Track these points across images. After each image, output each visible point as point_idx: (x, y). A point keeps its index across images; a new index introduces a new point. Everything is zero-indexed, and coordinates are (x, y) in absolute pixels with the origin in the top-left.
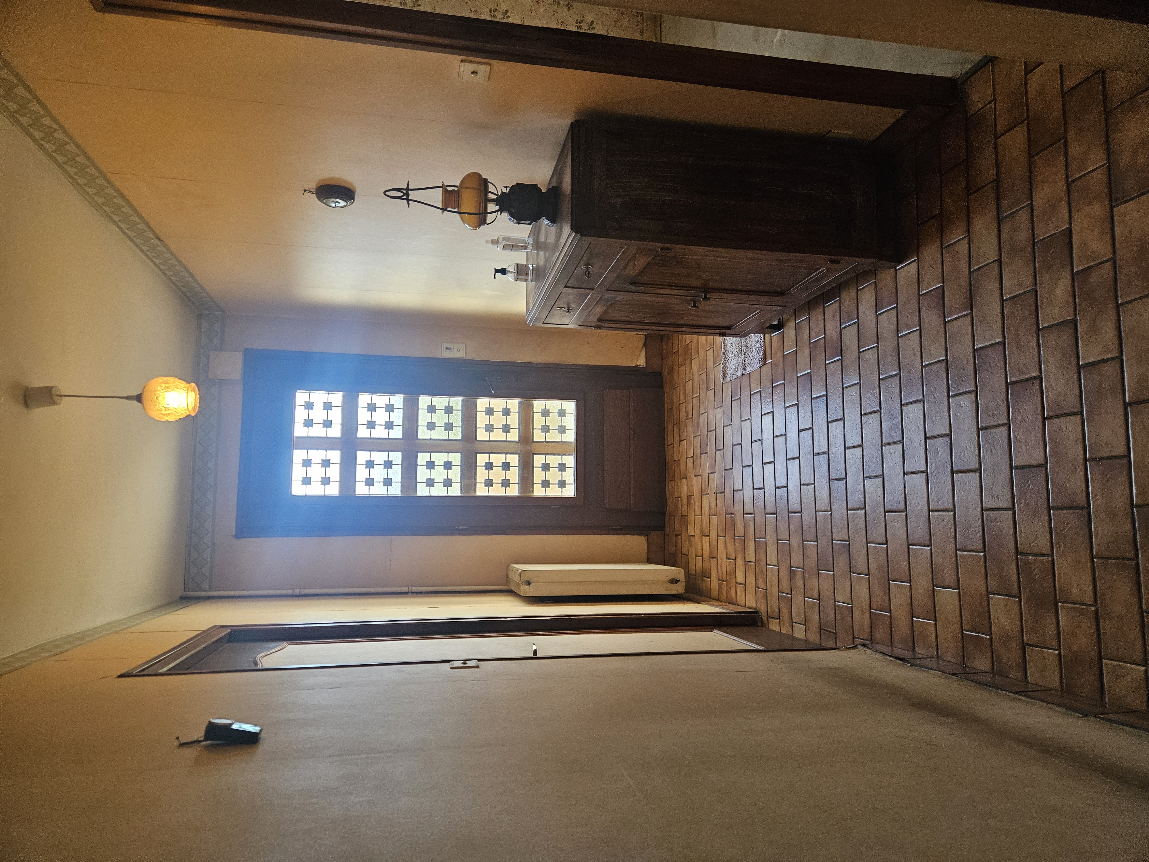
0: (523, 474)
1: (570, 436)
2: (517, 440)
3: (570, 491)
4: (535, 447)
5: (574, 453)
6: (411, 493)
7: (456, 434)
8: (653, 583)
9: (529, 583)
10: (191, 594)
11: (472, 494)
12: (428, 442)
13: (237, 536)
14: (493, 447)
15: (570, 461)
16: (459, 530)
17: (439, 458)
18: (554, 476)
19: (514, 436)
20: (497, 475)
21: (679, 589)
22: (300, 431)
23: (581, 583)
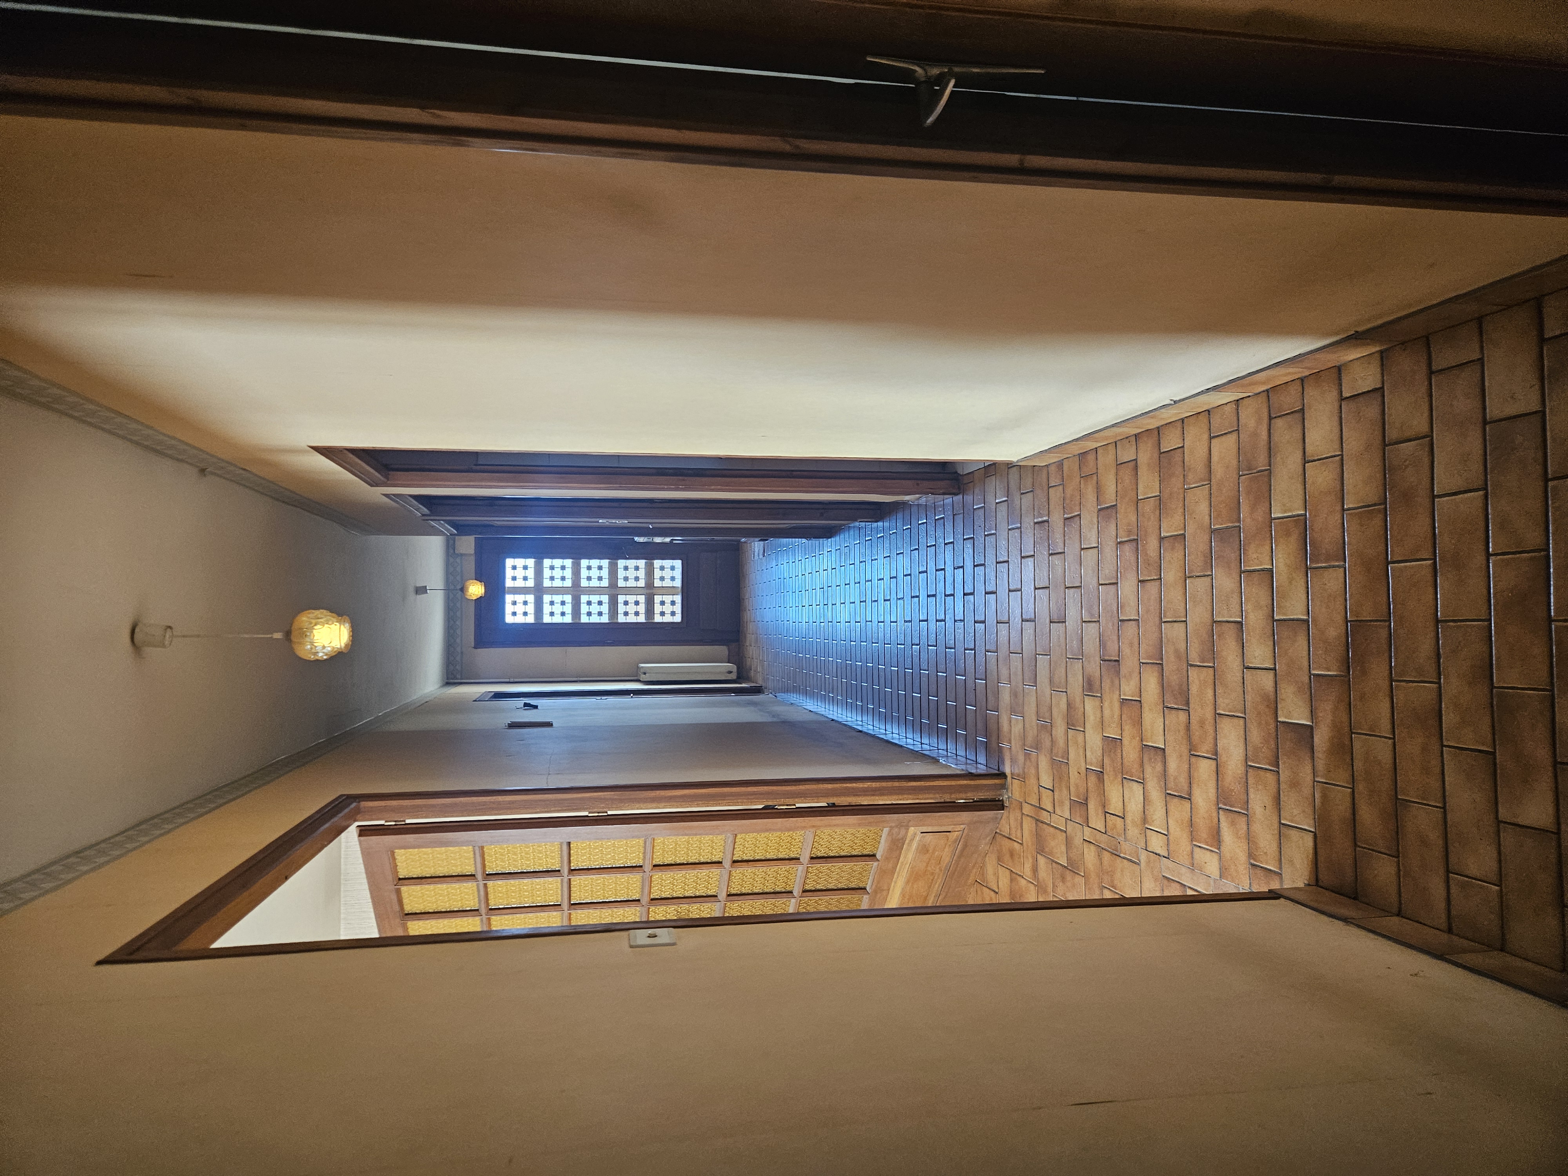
0: (648, 608)
1: (678, 583)
2: (644, 586)
3: (678, 618)
4: (654, 591)
5: (680, 594)
6: (577, 621)
7: (605, 583)
8: (720, 673)
9: (645, 674)
10: (452, 681)
11: (615, 621)
12: (587, 589)
13: (475, 648)
14: (628, 591)
15: (678, 599)
16: (608, 643)
17: (595, 599)
18: (668, 608)
19: (642, 583)
20: (631, 608)
21: (733, 676)
22: (509, 583)
23: (675, 673)
